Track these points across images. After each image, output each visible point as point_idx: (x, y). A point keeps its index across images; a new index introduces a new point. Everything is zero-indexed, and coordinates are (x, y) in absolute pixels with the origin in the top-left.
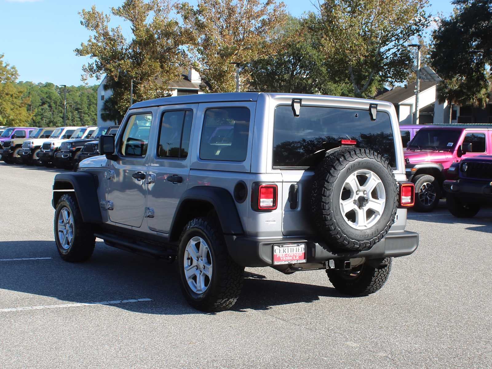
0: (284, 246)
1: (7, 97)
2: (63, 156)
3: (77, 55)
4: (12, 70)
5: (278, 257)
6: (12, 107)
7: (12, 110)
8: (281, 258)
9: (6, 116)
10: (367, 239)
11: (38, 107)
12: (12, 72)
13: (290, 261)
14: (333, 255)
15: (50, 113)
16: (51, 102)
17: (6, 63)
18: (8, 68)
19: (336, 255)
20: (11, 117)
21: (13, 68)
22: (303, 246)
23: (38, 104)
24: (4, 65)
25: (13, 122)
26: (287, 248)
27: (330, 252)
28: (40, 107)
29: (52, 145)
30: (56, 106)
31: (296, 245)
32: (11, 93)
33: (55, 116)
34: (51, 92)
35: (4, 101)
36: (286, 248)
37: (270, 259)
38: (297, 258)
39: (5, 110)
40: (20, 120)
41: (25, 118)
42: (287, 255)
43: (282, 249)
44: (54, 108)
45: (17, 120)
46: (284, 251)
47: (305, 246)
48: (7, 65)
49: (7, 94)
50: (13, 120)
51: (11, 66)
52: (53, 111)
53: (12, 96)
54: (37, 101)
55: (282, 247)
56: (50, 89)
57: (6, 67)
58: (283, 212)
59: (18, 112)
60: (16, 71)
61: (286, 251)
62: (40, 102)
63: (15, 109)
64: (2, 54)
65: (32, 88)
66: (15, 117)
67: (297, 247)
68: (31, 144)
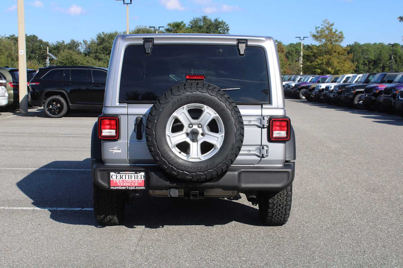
0: (121, 173)
1: (334, 54)
2: (332, 96)
3: (400, 21)
4: (340, 34)
5: (115, 182)
6: (339, 61)
7: (338, 63)
8: (118, 183)
9: (334, 68)
10: (199, 171)
11: (387, 61)
12: (340, 36)
13: (127, 187)
14: (171, 184)
15: (396, 65)
16: (397, 57)
17: (335, 29)
18: (337, 33)
19: (175, 184)
20: (338, 68)
21: (340, 33)
22: (143, 174)
23: (387, 59)
24: (334, 31)
25: (339, 72)
26: (125, 174)
27: (167, 181)
28: (388, 61)
29: (330, 88)
30: (401, 60)
31: (134, 173)
32: (338, 51)
33: (399, 68)
34: (397, 50)
35: (333, 57)
36: (123, 175)
37: (107, 184)
38: (136, 184)
39: (333, 63)
40: (344, 71)
41: (348, 69)
42: (125, 181)
43: (119, 176)
44: (399, 62)
45: (341, 70)
46: (121, 177)
47: (145, 175)
48: (336, 31)
49: (335, 52)
50: (339, 70)
51: (339, 31)
52: (398, 64)
53: (339, 53)
54: (386, 57)
55: (119, 173)
56: (396, 48)
57: (335, 32)
58: (129, 142)
59: (342, 65)
60: (342, 35)
61: (124, 177)
62: (389, 58)
63: (341, 63)
64: (333, 23)
65: (383, 47)
66: (340, 68)
67: (136, 175)
68: (320, 87)
